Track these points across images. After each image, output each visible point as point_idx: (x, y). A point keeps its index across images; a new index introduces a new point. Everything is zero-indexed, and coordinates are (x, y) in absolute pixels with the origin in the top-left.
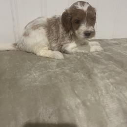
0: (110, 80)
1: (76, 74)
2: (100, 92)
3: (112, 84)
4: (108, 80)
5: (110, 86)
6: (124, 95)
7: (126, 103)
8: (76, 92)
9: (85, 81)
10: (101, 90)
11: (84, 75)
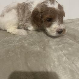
0: (64, 51)
1: (33, 47)
2: (52, 64)
3: (65, 55)
4: (62, 51)
5: (63, 57)
6: (76, 66)
7: (78, 74)
8: (29, 64)
9: (39, 54)
10: (54, 62)
11: (40, 47)
